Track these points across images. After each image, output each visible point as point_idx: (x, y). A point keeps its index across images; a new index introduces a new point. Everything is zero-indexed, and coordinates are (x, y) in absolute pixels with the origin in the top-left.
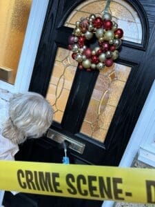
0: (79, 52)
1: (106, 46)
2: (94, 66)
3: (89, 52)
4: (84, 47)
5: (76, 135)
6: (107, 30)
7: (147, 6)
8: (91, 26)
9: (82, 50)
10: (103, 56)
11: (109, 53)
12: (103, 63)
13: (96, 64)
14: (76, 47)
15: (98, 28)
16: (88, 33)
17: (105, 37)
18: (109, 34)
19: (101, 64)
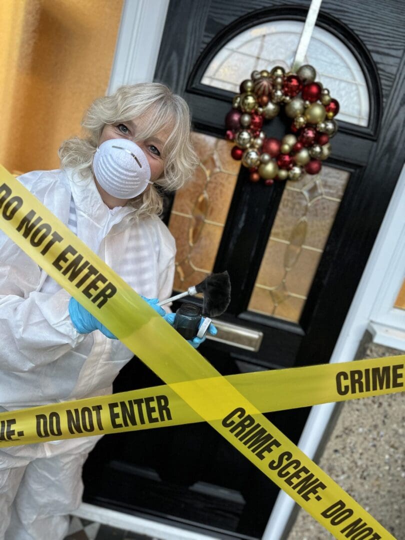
0: (252, 146)
1: (311, 134)
2: (283, 173)
3: (274, 146)
4: (262, 135)
5: (243, 316)
6: (311, 102)
7: (378, 52)
8: (279, 93)
9: (259, 142)
10: (304, 154)
11: (318, 149)
12: (301, 167)
13: (289, 169)
14: (245, 135)
15: (292, 98)
16: (271, 106)
17: (308, 117)
18: (317, 111)
19: (297, 170)
